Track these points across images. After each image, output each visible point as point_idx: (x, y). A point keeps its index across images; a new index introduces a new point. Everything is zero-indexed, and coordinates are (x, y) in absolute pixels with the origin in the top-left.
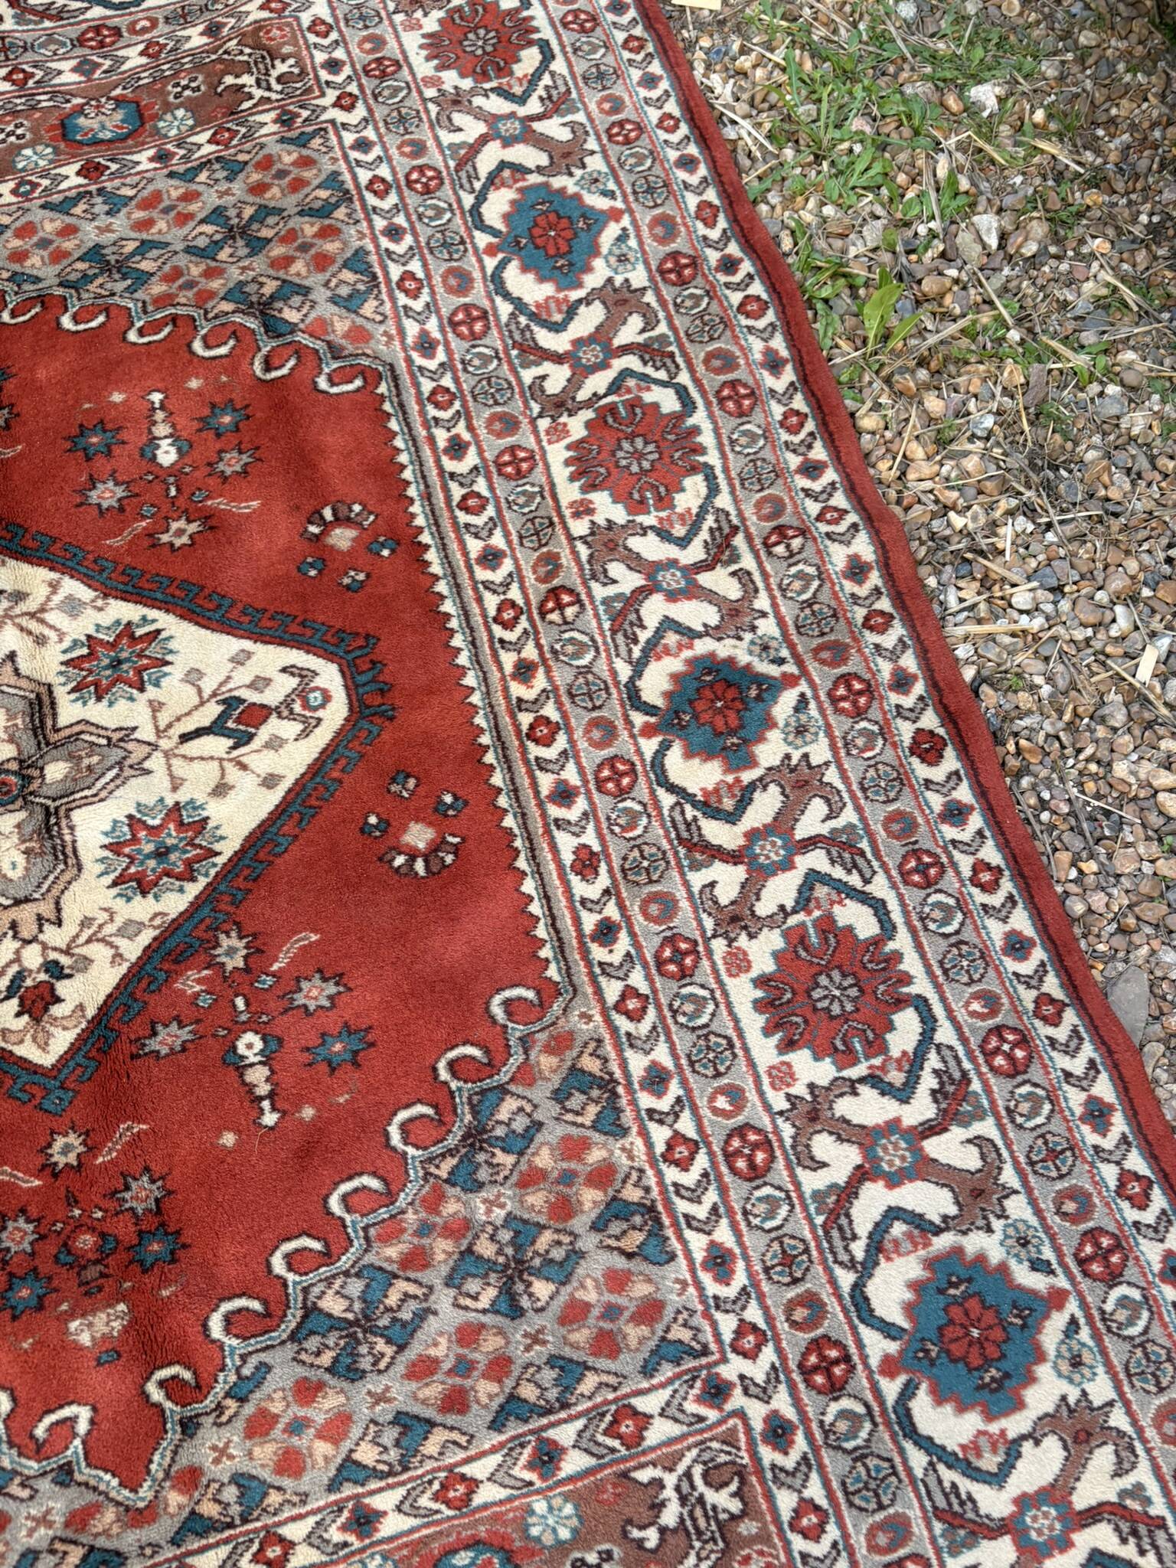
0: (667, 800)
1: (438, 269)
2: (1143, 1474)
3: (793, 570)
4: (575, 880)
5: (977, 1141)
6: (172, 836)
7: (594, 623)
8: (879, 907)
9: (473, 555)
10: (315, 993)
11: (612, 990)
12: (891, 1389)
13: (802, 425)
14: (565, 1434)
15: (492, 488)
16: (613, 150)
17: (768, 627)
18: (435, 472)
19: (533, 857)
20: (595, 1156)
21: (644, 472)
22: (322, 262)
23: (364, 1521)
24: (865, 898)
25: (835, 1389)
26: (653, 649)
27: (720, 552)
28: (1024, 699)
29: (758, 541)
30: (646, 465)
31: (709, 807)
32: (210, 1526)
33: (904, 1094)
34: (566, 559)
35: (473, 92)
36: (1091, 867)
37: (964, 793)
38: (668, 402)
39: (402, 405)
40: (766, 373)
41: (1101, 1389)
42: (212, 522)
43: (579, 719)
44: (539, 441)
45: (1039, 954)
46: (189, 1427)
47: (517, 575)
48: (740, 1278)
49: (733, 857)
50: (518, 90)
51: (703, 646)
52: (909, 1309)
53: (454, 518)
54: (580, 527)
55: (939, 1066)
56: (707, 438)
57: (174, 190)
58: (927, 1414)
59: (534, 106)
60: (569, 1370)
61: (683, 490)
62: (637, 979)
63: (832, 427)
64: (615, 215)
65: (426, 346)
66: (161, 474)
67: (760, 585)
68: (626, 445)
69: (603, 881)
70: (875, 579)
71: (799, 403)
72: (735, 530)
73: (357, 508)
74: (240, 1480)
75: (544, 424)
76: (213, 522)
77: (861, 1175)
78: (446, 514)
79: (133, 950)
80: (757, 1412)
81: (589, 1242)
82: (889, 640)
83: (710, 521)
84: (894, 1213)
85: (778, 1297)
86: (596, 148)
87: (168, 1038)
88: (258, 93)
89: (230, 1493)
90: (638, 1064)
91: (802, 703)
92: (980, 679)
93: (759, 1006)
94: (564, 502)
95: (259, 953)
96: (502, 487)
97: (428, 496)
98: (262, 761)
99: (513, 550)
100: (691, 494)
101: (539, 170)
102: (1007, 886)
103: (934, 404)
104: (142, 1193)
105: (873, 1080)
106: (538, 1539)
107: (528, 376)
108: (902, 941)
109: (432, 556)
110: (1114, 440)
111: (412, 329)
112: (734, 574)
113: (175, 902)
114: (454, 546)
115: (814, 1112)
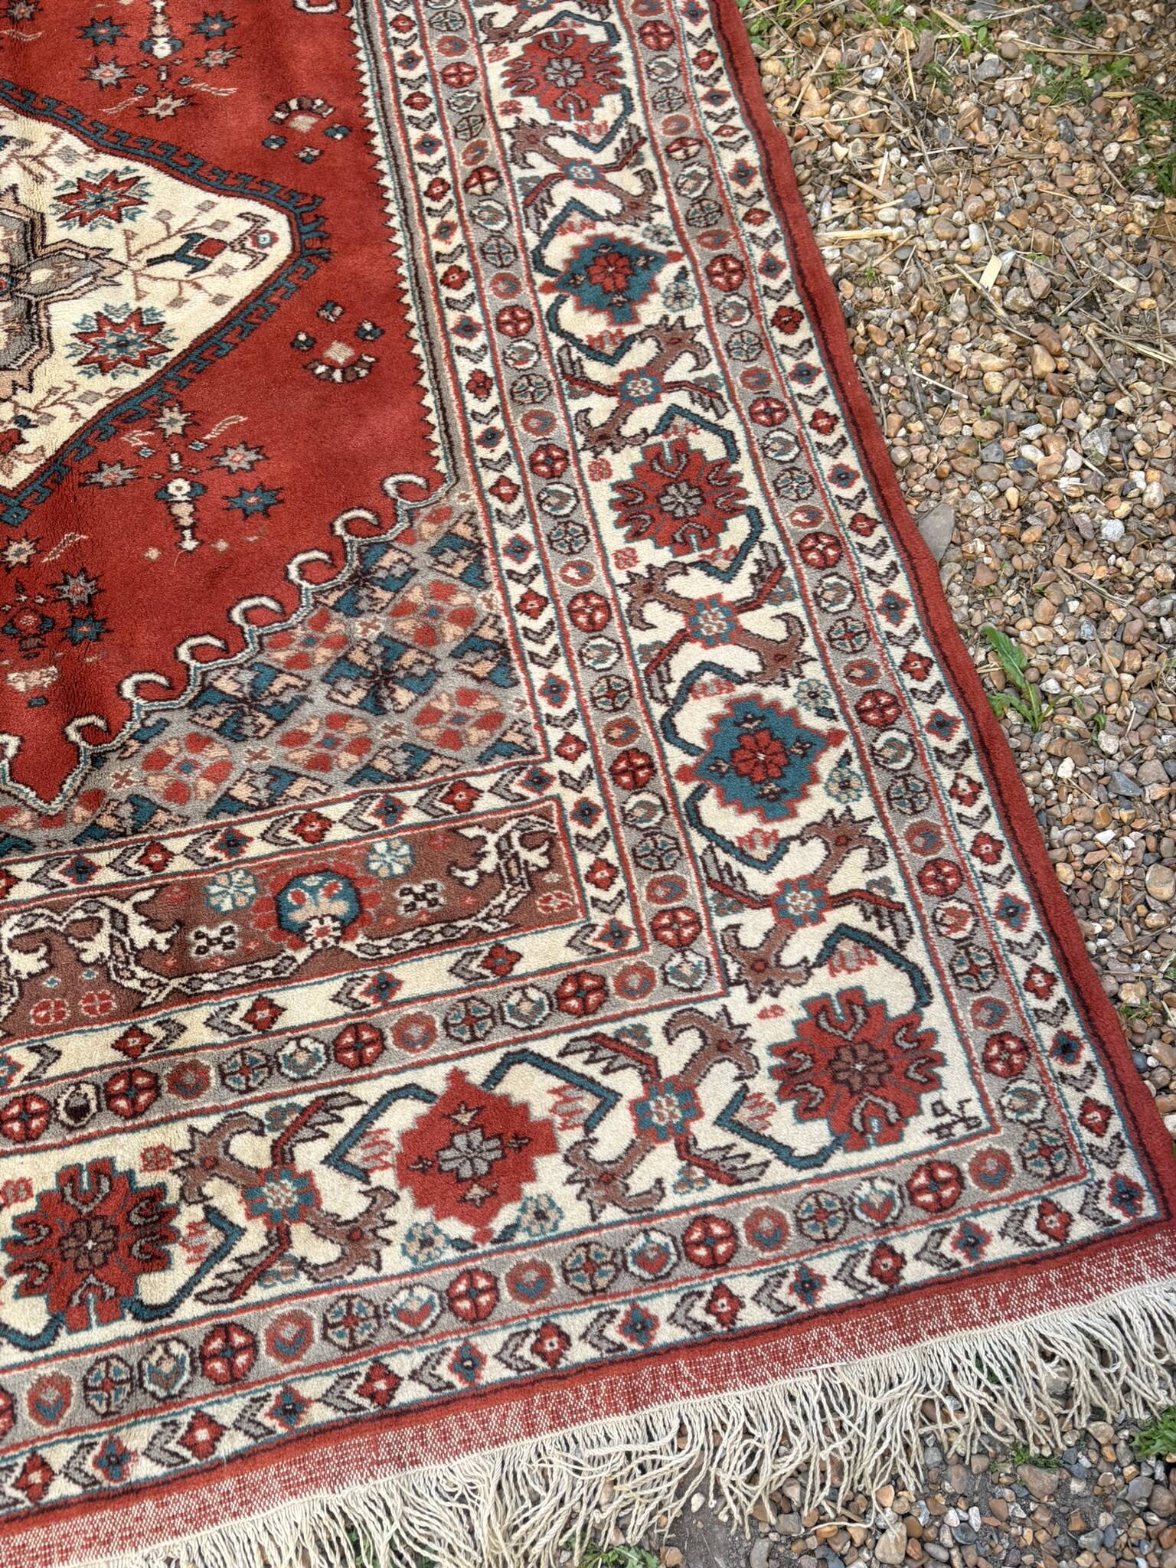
0: (556, 342)
2: (890, 870)
3: (688, 170)
4: (469, 397)
5: (785, 617)
6: (132, 333)
7: (510, 197)
8: (728, 437)
9: (413, 142)
10: (238, 458)
11: (489, 478)
12: (684, 790)
13: (712, 63)
14: (410, 798)
15: (436, 91)
17: (663, 219)
18: (389, 78)
19: (436, 377)
20: (460, 600)
21: (568, 87)
23: (234, 843)
24: (716, 429)
25: (637, 786)
26: (559, 225)
27: (629, 156)
28: (878, 293)
29: (661, 149)
30: (571, 81)
31: (593, 350)
32: (108, 834)
33: (727, 576)
34: (491, 144)
36: (917, 426)
37: (814, 358)
38: (598, 35)
39: (367, 27)
40: (686, 20)
41: (863, 808)
42: (193, 101)
43: (488, 273)
44: (482, 60)
45: (860, 484)
46: (98, 761)
47: (450, 159)
48: (571, 703)
49: (608, 391)
51: (603, 228)
52: (708, 735)
53: (400, 112)
54: (507, 122)
55: (761, 557)
56: (627, 64)
58: (710, 809)
60: (418, 755)
61: (601, 105)
62: (512, 472)
63: (738, 64)
66: (155, 64)
67: (659, 183)
68: (555, 64)
69: (494, 400)
70: (758, 183)
71: (712, 45)
72: (643, 140)
73: (319, 102)
74: (134, 799)
75: (488, 48)
76: (195, 100)
77: (682, 638)
78: (394, 108)
79: (89, 412)
80: (570, 799)
81: (446, 665)
82: (764, 231)
83: (623, 133)
84: (705, 666)
85: (599, 720)
87: (113, 474)
89: (126, 810)
90: (504, 535)
91: (683, 274)
92: (840, 275)
93: (613, 504)
94: (496, 102)
95: (196, 424)
96: (445, 92)
97: (380, 95)
98: (214, 284)
99: (448, 140)
100: (609, 109)
102: (840, 430)
103: (832, 55)
104: (78, 589)
105: (703, 565)
106: (376, 872)
107: (479, 12)
108: (744, 465)
109: (378, 141)
110: (991, 103)
112: (637, 173)
113: (129, 381)
114: (397, 134)
115: (650, 586)
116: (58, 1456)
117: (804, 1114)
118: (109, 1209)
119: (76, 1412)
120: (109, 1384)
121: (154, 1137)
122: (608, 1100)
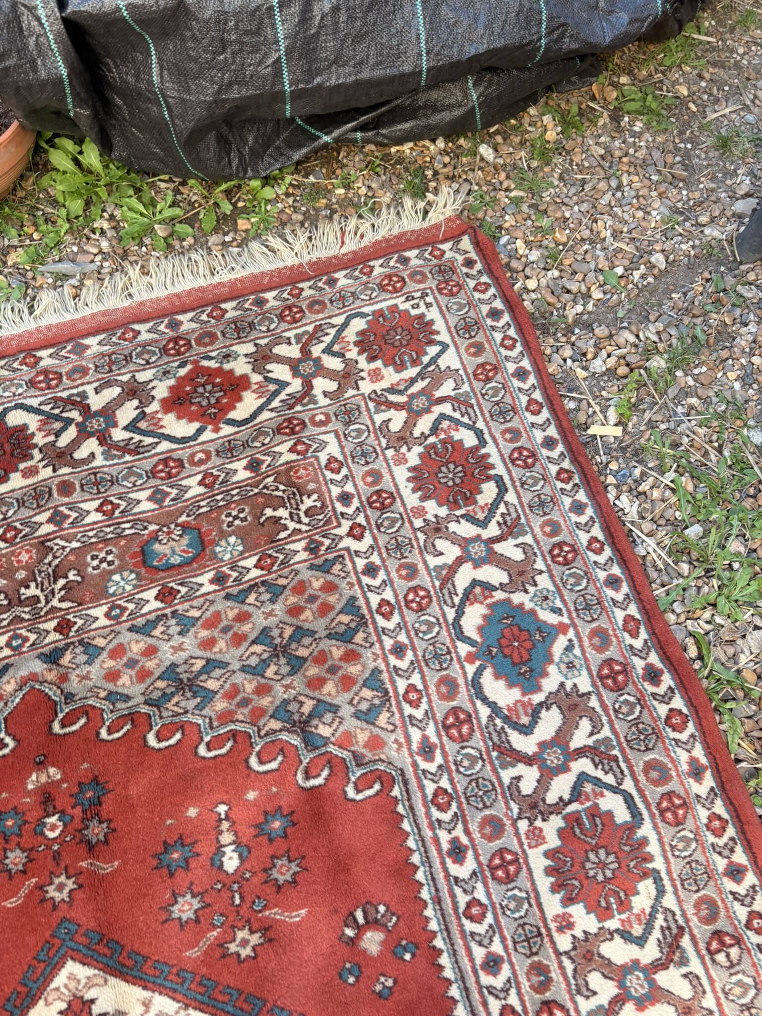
1: (433, 678)
3: (734, 979)
9: (478, 961)
13: (724, 829)
15: (489, 895)
16: (557, 570)
18: (442, 875)
21: (607, 880)
22: (347, 682)
27: (672, 952)
29: (702, 945)
30: (609, 874)
34: (555, 974)
35: (448, 519)
38: (620, 811)
39: (411, 808)
40: (691, 781)
44: (521, 844)
47: (513, 981)
50: (481, 516)
53: (461, 925)
54: (564, 942)
56: (653, 848)
57: (231, 611)
59: (493, 530)
61: (638, 893)
63: (749, 835)
64: (562, 629)
65: (427, 750)
66: (228, 881)
67: (707, 987)
68: (592, 856)
71: (719, 808)
72: (681, 929)
73: (382, 909)
75: (523, 825)
76: (271, 934)
78: (453, 918)
83: (660, 921)
86: (544, 568)
88: (292, 525)
94: (549, 915)
96: (496, 892)
97: (438, 900)
99: (509, 955)
100: (644, 896)
101: (502, 587)
107: (507, 775)
109: (444, 960)
111: (416, 735)
112: (685, 976)
114: (462, 952)
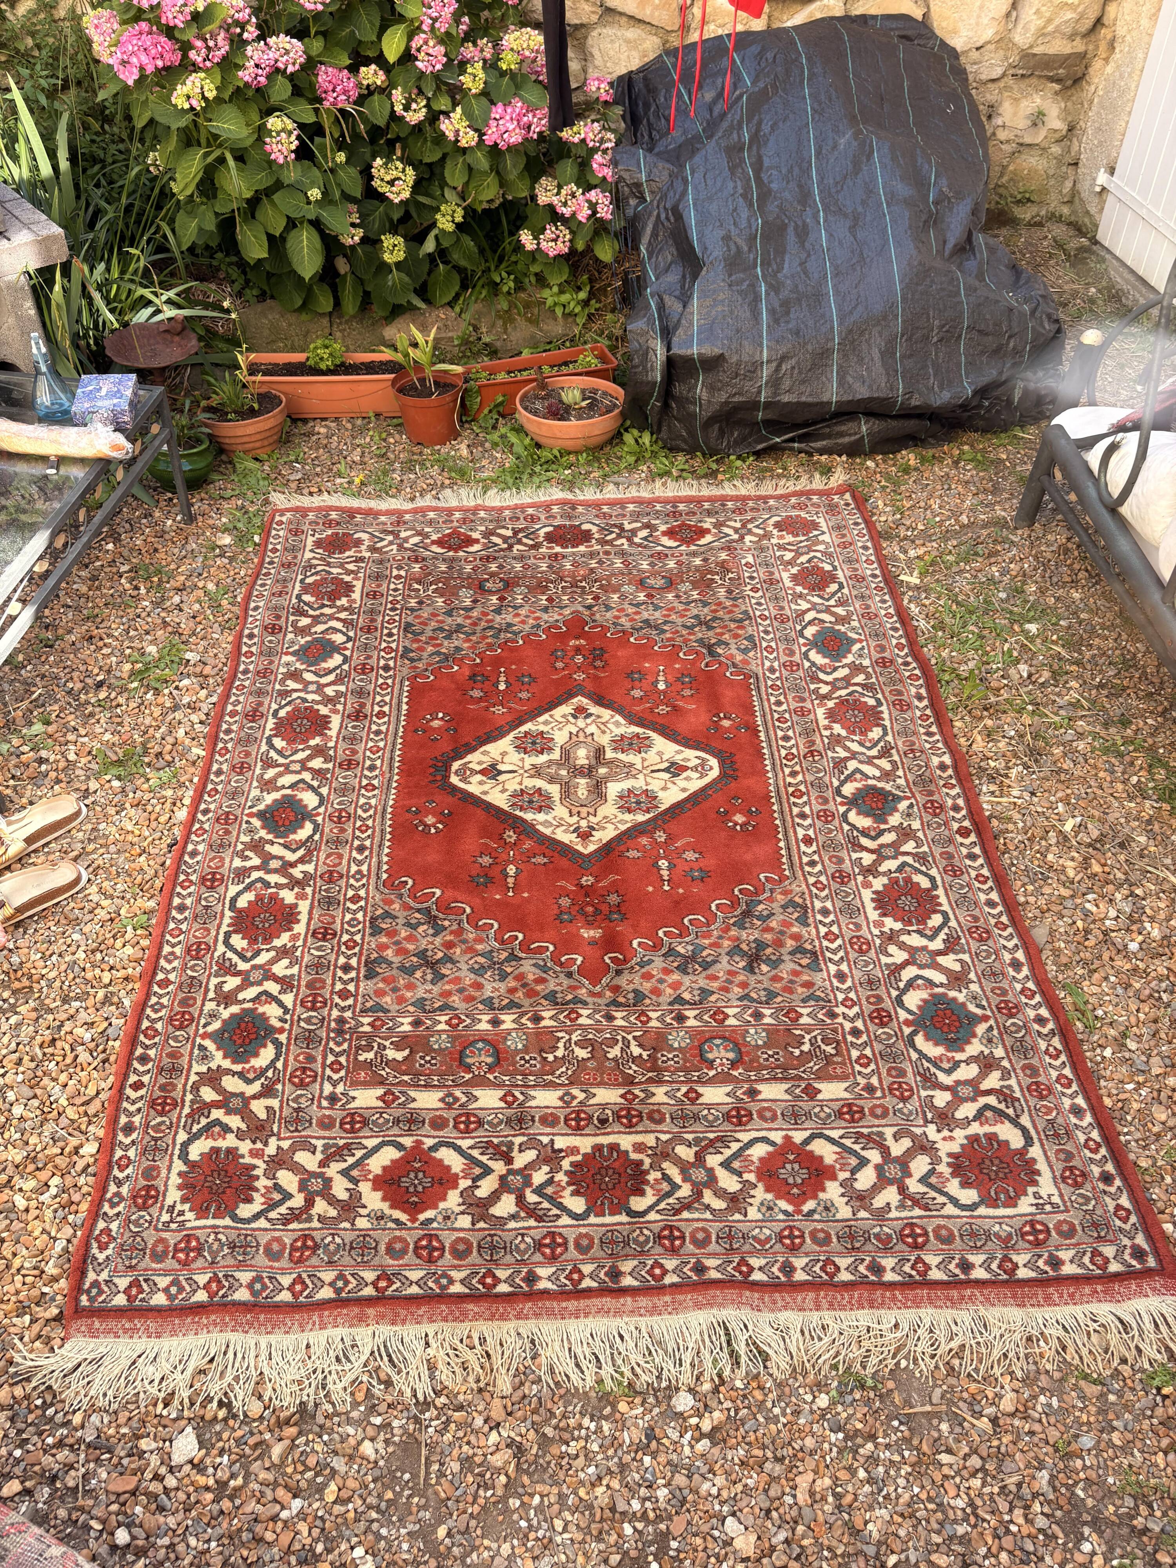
0: (846, 827)
1: (782, 647)
2: (1013, 1082)
3: (915, 763)
4: (802, 845)
5: (960, 961)
6: (643, 799)
7: (826, 764)
8: (932, 879)
9: (779, 737)
10: (690, 855)
11: (812, 880)
12: (907, 1031)
13: (928, 719)
14: (767, 1012)
15: (791, 717)
16: (863, 621)
17: (901, 782)
18: (768, 709)
19: (786, 835)
20: (795, 929)
21: (856, 722)
22: (736, 636)
23: (681, 1018)
24: (926, 875)
25: (882, 1025)
26: (849, 778)
28: (1011, 827)
29: (901, 753)
30: (858, 720)
31: (865, 833)
32: (620, 1005)
33: (932, 938)
34: (818, 741)
35: (808, 594)
36: (1030, 888)
37: (977, 850)
38: (871, 702)
39: (758, 687)
40: (915, 700)
41: (999, 1052)
42: (676, 708)
43: (814, 794)
44: (814, 706)
45: (1000, 908)
46: (618, 973)
47: (796, 745)
48: (849, 983)
49: (872, 851)
50: (826, 596)
51: (871, 782)
52: (919, 1007)
53: (773, 724)
54: (826, 733)
55: (948, 932)
56: (886, 715)
57: (681, 607)
58: (919, 1040)
60: (771, 995)
61: (872, 731)
62: (823, 879)
63: (941, 721)
64: (860, 641)
65: (772, 670)
66: (658, 691)
67: (900, 766)
68: (850, 712)
69: (814, 847)
70: (950, 772)
71: (928, 712)
72: (892, 748)
73: (734, 716)
74: (635, 991)
75: (817, 702)
77: (906, 963)
78: (770, 722)
79: (623, 828)
80: (848, 1026)
81: (786, 958)
82: (953, 792)
83: (882, 744)
84: (918, 977)
85: (864, 993)
86: (856, 619)
87: (633, 854)
88: (720, 582)
89: (631, 996)
90: (818, 905)
91: (911, 806)
92: (991, 816)
93: (873, 900)
94: (821, 724)
95: (671, 839)
96: (795, 718)
97: (764, 716)
98: (681, 782)
99: (796, 737)
100: (875, 733)
101: (831, 622)
102: (990, 883)
103: (989, 723)
104: (613, 899)
105: (918, 932)
106: (749, 1042)
107: (813, 686)
108: (940, 892)
109: (762, 735)
110: (1070, 751)
111: (767, 664)
112: (889, 761)
113: (641, 818)
114: (772, 733)
115: (891, 937)
116: (587, 1269)
117: (965, 1185)
118: (616, 1165)
119: (595, 1251)
120: (612, 1242)
121: (639, 1138)
122: (863, 1162)
